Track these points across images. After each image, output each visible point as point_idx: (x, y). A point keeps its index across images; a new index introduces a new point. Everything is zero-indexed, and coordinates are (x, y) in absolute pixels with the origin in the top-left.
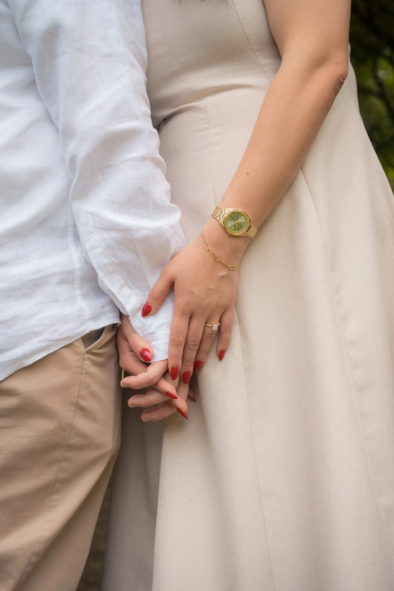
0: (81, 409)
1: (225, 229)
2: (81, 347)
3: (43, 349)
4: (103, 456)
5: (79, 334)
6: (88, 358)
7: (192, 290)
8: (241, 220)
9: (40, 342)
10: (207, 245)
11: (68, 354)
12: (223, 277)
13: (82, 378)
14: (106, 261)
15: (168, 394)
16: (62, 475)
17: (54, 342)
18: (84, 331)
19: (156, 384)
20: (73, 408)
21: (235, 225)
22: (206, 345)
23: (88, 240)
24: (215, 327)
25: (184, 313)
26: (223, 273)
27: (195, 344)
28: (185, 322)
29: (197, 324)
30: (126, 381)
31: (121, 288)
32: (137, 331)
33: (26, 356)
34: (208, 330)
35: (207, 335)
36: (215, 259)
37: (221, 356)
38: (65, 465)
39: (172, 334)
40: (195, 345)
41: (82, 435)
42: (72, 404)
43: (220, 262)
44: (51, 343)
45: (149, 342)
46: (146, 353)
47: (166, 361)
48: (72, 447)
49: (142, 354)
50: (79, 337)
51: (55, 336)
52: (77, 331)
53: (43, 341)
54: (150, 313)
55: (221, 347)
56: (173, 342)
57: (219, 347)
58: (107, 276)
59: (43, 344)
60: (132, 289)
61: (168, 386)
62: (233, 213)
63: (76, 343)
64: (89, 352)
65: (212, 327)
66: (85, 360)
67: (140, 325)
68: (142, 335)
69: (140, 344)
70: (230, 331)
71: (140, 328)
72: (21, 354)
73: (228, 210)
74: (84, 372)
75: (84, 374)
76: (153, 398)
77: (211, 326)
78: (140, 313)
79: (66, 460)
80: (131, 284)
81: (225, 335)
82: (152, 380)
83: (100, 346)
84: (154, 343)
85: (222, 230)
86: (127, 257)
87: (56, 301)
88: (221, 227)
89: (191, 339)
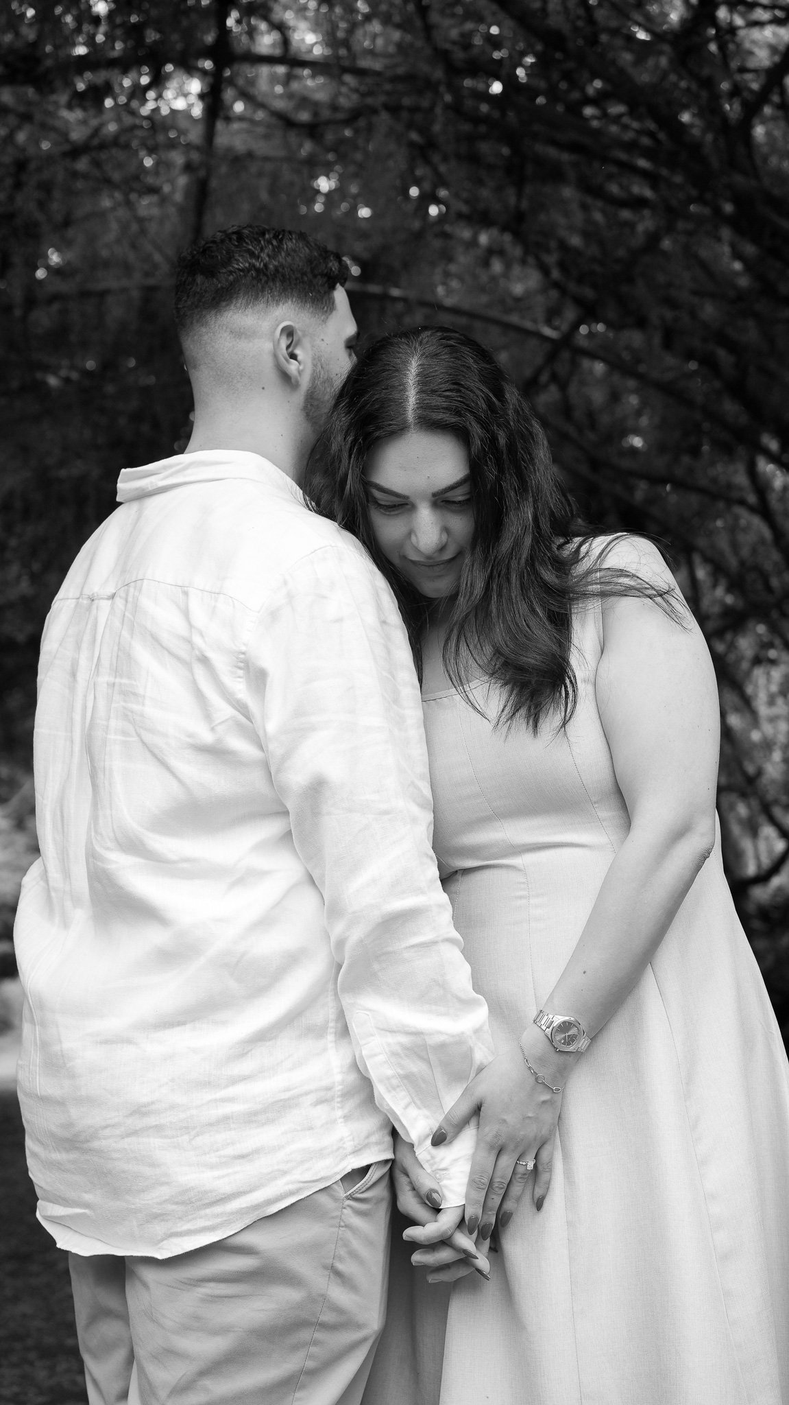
0: (338, 1274)
1: (551, 1041)
2: (341, 1192)
3: (292, 1193)
4: (365, 1339)
5: (336, 1174)
6: (349, 1206)
7: (505, 1117)
8: (573, 1031)
9: (288, 1184)
10: (527, 1061)
11: (323, 1199)
12: (544, 1102)
13: (340, 1232)
14: (390, 1072)
15: (465, 1251)
16: (310, 1364)
17: (306, 1185)
18: (344, 1169)
19: (450, 1237)
20: (327, 1273)
21: (564, 1038)
22: (516, 1189)
23: (365, 1044)
24: (530, 1166)
25: (492, 1147)
26: (546, 1097)
27: (502, 1186)
28: (493, 1158)
29: (507, 1161)
30: (411, 1233)
31: (406, 1107)
32: (424, 1166)
33: (270, 1202)
34: (521, 1170)
35: (520, 1176)
36: (536, 1079)
37: (539, 1205)
38: (313, 1349)
39: (472, 1173)
40: (502, 1188)
41: (339, 1310)
42: (325, 1267)
43: (543, 1083)
44: (302, 1185)
45: (438, 1181)
46: (435, 1196)
47: (463, 1207)
48: (324, 1326)
49: (429, 1197)
50: (339, 1177)
51: (308, 1176)
52: (337, 1169)
53: (292, 1183)
54: (445, 1143)
55: (539, 1192)
56: (473, 1183)
57: (535, 1193)
58: (389, 1091)
59: (291, 1187)
60: (419, 1108)
61: (465, 1241)
62: (564, 1023)
63: (335, 1186)
64: (351, 1198)
65: (526, 1165)
66: (344, 1208)
67: (428, 1157)
68: (429, 1171)
69: (426, 1183)
70: (550, 1171)
71: (428, 1161)
72: (262, 1200)
73: (559, 1020)
74: (342, 1224)
75: (342, 1227)
76: (445, 1255)
77: (524, 1163)
78: (429, 1141)
79: (316, 1343)
80: (418, 1102)
81: (544, 1177)
82: (445, 1232)
83: (364, 1189)
84: (445, 1182)
85: (548, 1043)
86: (416, 1067)
87: (311, 1128)
88: (547, 1040)
89: (497, 1180)
